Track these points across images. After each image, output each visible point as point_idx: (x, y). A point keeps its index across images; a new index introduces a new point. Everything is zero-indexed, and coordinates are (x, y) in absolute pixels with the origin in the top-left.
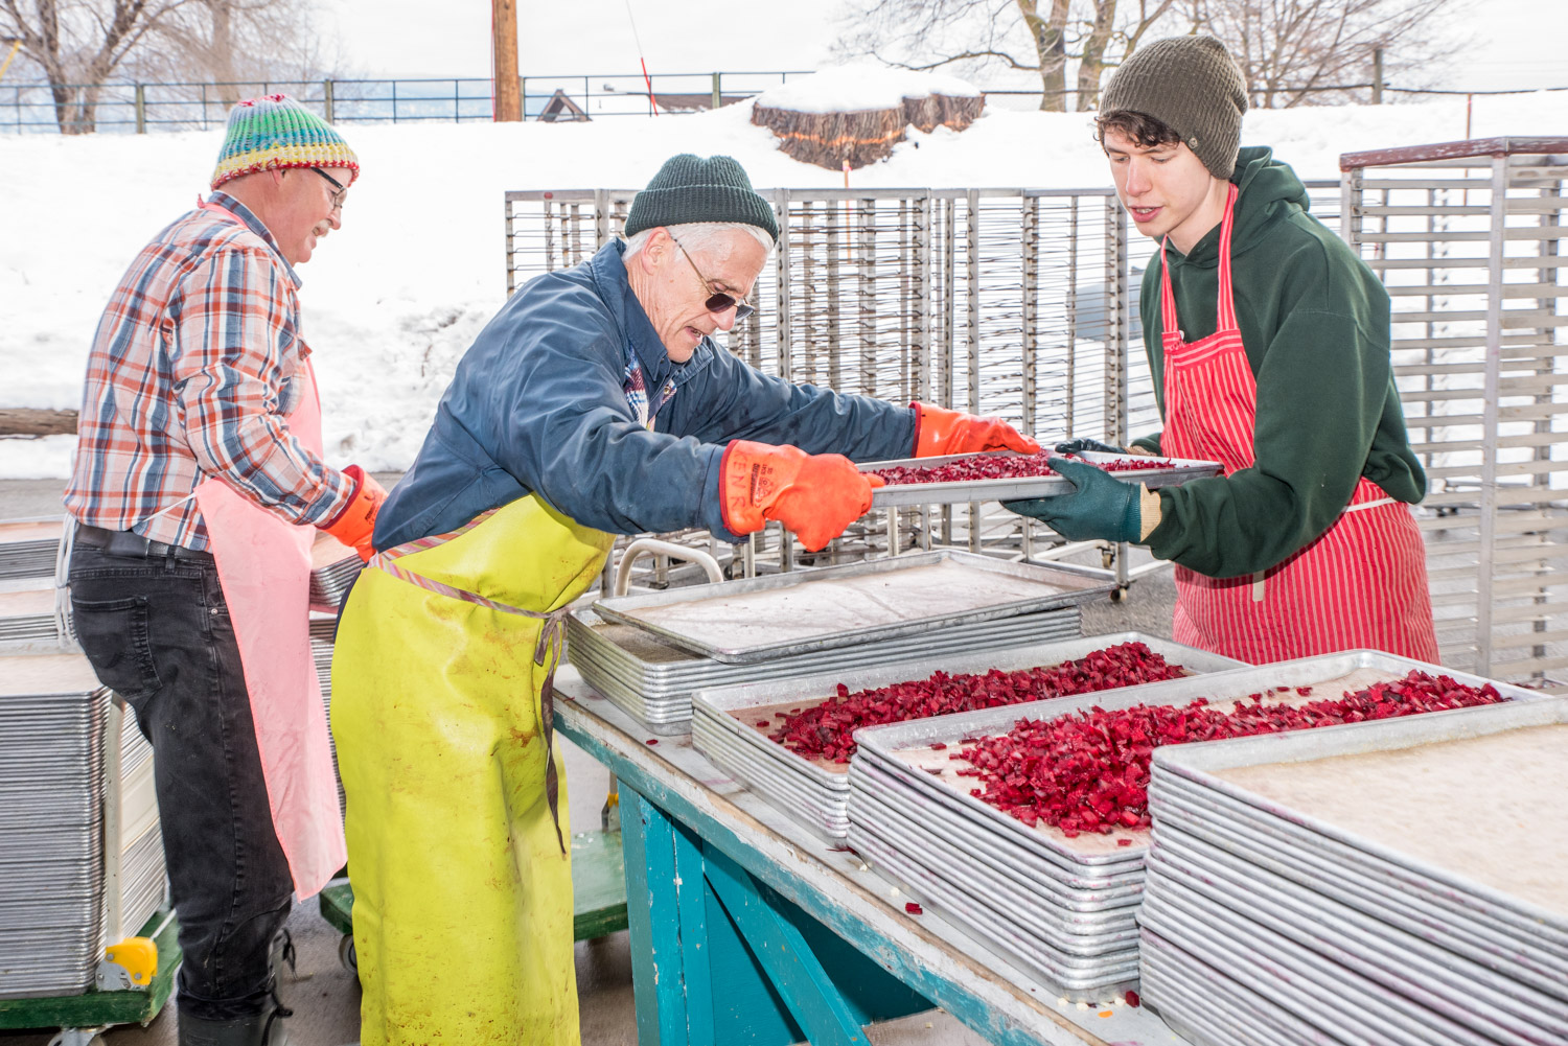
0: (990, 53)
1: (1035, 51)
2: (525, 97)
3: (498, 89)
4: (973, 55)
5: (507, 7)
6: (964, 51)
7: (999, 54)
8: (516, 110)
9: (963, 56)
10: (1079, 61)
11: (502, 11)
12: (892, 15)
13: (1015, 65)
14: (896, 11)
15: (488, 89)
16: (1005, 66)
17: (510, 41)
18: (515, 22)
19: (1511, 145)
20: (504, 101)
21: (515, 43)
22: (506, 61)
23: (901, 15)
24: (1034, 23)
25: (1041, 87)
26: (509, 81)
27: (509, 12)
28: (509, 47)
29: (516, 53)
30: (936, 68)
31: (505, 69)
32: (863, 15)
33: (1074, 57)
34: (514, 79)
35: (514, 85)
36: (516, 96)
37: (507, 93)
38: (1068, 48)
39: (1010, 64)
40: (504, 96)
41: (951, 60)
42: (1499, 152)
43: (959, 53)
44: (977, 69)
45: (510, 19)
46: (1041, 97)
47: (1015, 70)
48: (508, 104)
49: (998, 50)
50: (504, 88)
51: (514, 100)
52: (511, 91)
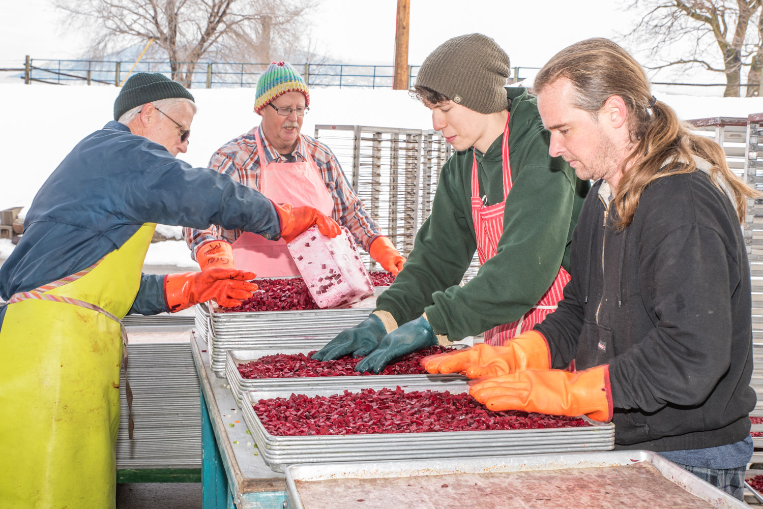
0: (695, 61)
1: (723, 61)
2: (411, 76)
3: (396, 72)
4: (685, 62)
5: (404, 28)
6: (679, 60)
7: (700, 62)
8: (405, 83)
9: (679, 62)
10: (749, 68)
11: (401, 29)
12: (639, 38)
13: (710, 68)
14: (642, 35)
15: (391, 71)
16: (704, 69)
17: (404, 46)
18: (408, 36)
19: (722, 121)
20: (399, 78)
21: (407, 47)
22: (401, 57)
23: (644, 38)
24: (723, 45)
25: (724, 81)
26: (402, 67)
27: (405, 30)
28: (404, 49)
29: (407, 53)
30: (662, 69)
31: (400, 61)
32: (622, 37)
33: (746, 65)
34: (405, 67)
35: (405, 70)
36: (406, 76)
37: (401, 74)
38: (743, 60)
39: (707, 67)
40: (399, 75)
41: (671, 64)
42: (717, 124)
43: (677, 60)
44: (686, 70)
45: (405, 34)
46: (725, 87)
47: (710, 71)
48: (401, 80)
49: (700, 59)
50: (399, 72)
51: (404, 78)
52: (403, 73)
